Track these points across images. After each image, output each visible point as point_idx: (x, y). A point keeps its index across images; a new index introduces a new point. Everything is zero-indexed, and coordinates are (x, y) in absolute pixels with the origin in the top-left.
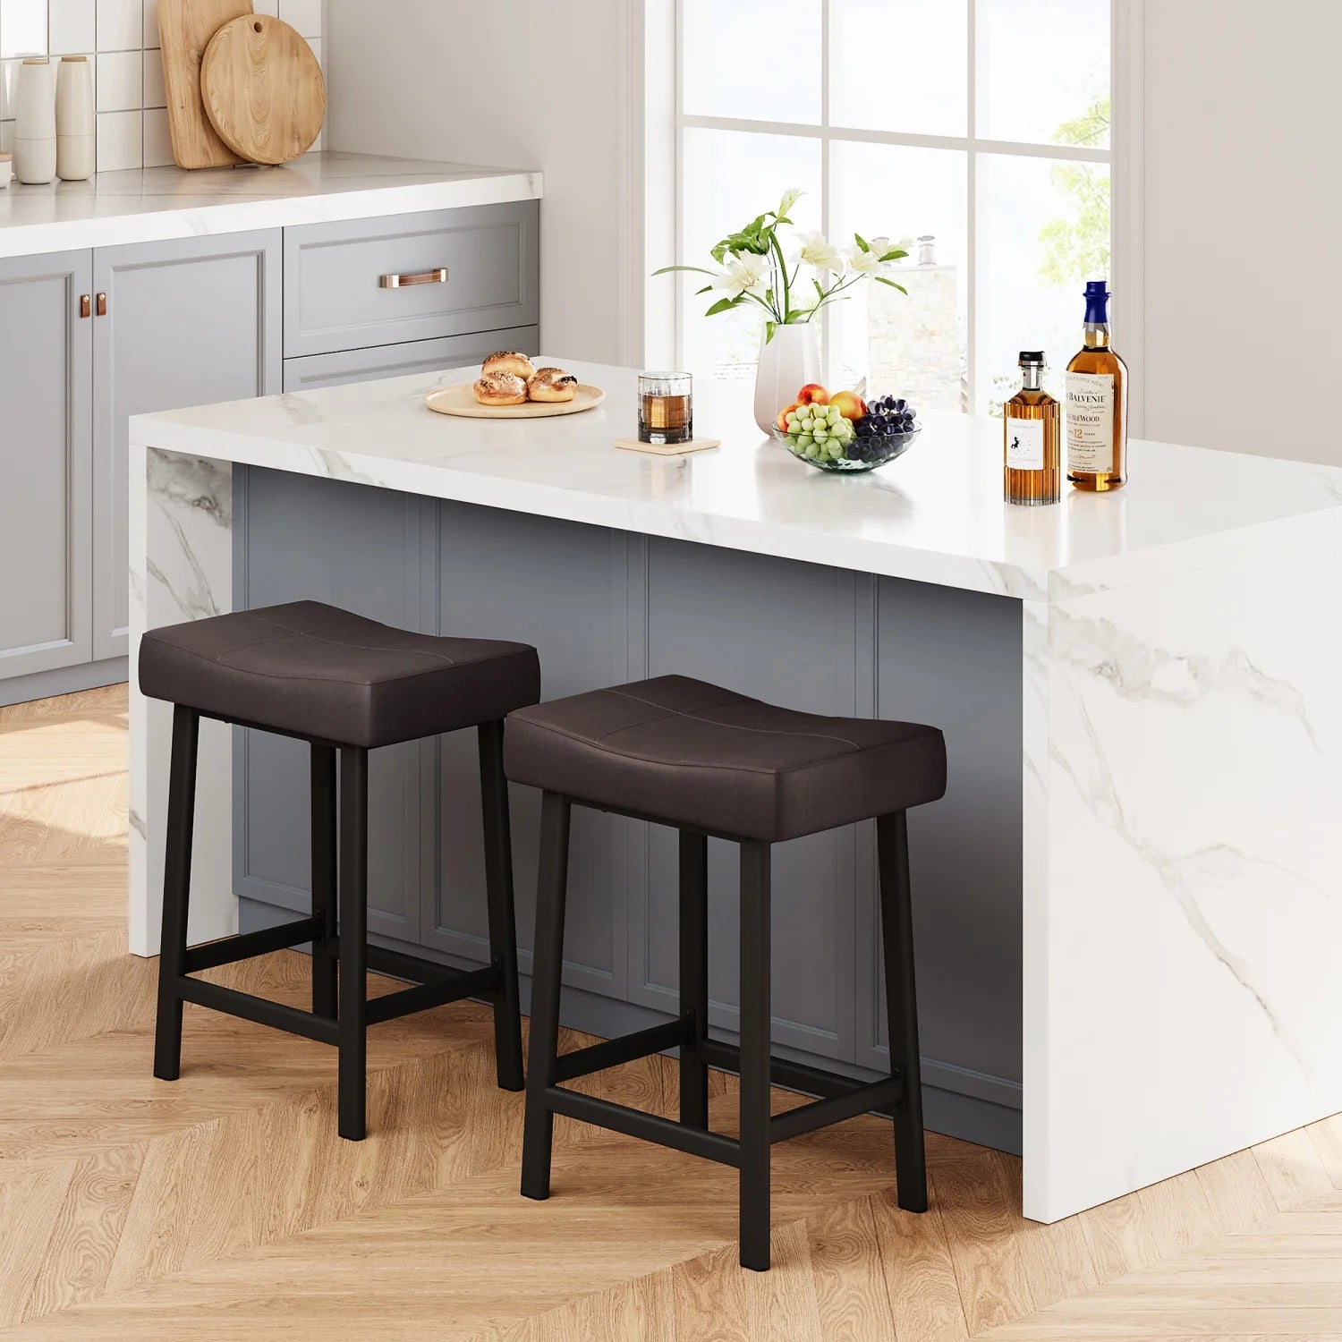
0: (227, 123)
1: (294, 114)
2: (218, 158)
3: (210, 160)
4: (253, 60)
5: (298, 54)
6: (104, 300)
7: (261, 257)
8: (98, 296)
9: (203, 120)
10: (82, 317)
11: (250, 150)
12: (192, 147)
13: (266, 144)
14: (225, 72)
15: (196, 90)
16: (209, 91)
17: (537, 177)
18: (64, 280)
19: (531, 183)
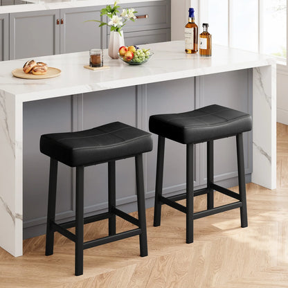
6: (63, 20)
10: (57, 24)
18: (53, 16)
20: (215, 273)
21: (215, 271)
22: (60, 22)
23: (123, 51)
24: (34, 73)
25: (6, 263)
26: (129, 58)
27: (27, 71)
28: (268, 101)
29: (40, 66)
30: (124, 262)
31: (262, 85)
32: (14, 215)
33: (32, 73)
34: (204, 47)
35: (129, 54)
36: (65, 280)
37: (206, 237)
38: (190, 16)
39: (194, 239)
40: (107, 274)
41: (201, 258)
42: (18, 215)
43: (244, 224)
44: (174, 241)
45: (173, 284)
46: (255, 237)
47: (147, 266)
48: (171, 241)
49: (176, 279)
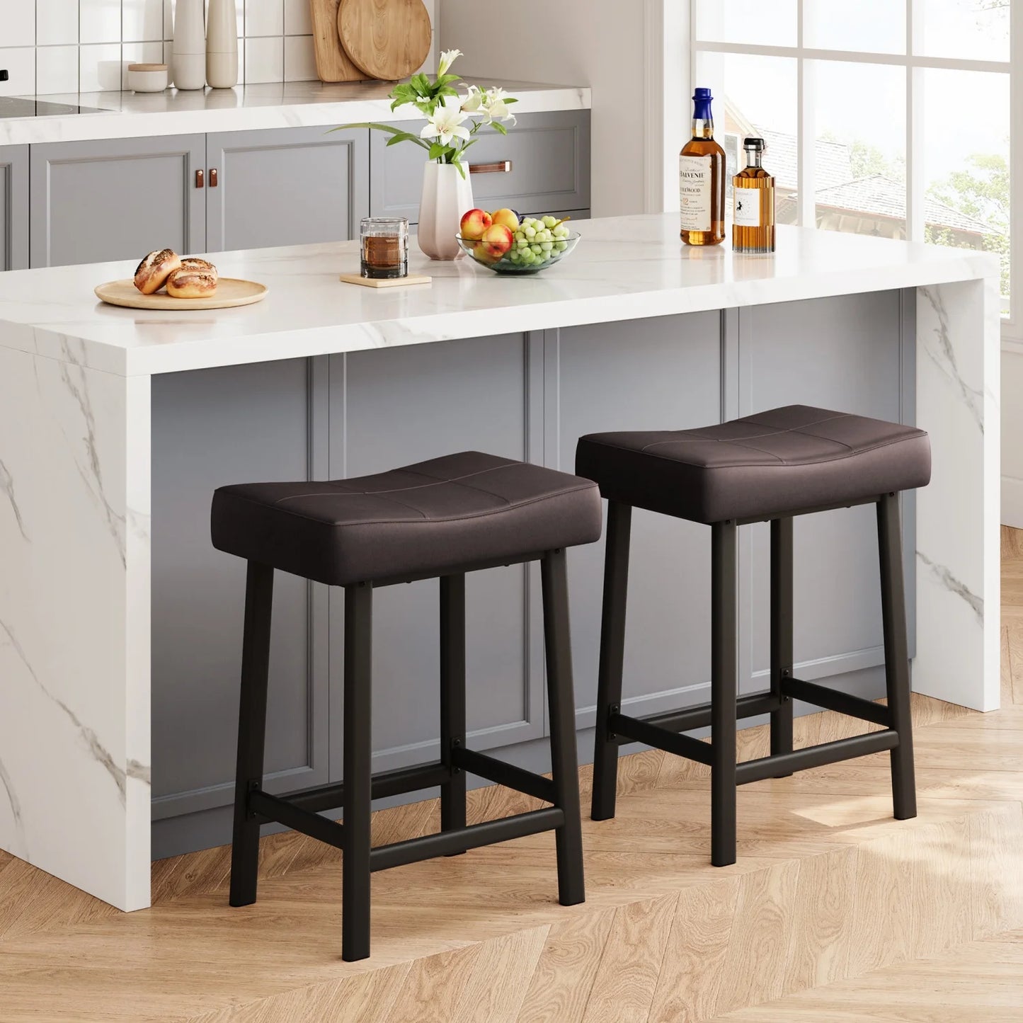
0: (355, 50)
1: (406, 45)
2: (351, 75)
3: (344, 76)
4: (376, 6)
5: (411, 3)
6: (216, 174)
7: (351, 147)
8: (211, 171)
9: (339, 49)
10: (197, 187)
11: (373, 70)
12: (331, 68)
13: (385, 66)
14: (355, 13)
15: (335, 28)
16: (343, 28)
17: (586, 92)
18: (182, 158)
19: (581, 96)
20: (823, 948)
21: (824, 942)
22: (206, 180)
23: (474, 226)
24: (173, 291)
25: (97, 929)
26: (496, 247)
27: (150, 285)
28: (971, 405)
29: (194, 269)
30: (504, 920)
31: (948, 350)
32: (121, 764)
33: (167, 294)
34: (752, 218)
35: (498, 235)
36: (311, 973)
37: (778, 848)
38: (698, 115)
39: (738, 853)
40: (456, 955)
41: (769, 906)
42: (136, 765)
43: (904, 807)
44: (668, 861)
45: (685, 980)
46: (947, 847)
47: (587, 931)
48: (658, 861)
49: (692, 964)
